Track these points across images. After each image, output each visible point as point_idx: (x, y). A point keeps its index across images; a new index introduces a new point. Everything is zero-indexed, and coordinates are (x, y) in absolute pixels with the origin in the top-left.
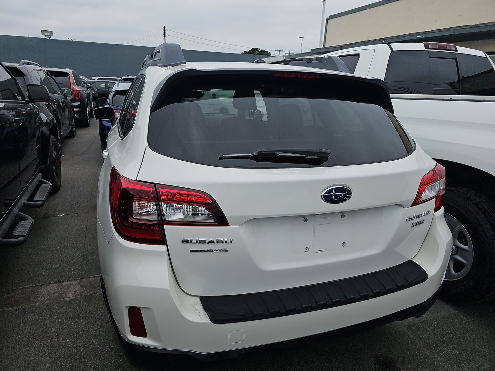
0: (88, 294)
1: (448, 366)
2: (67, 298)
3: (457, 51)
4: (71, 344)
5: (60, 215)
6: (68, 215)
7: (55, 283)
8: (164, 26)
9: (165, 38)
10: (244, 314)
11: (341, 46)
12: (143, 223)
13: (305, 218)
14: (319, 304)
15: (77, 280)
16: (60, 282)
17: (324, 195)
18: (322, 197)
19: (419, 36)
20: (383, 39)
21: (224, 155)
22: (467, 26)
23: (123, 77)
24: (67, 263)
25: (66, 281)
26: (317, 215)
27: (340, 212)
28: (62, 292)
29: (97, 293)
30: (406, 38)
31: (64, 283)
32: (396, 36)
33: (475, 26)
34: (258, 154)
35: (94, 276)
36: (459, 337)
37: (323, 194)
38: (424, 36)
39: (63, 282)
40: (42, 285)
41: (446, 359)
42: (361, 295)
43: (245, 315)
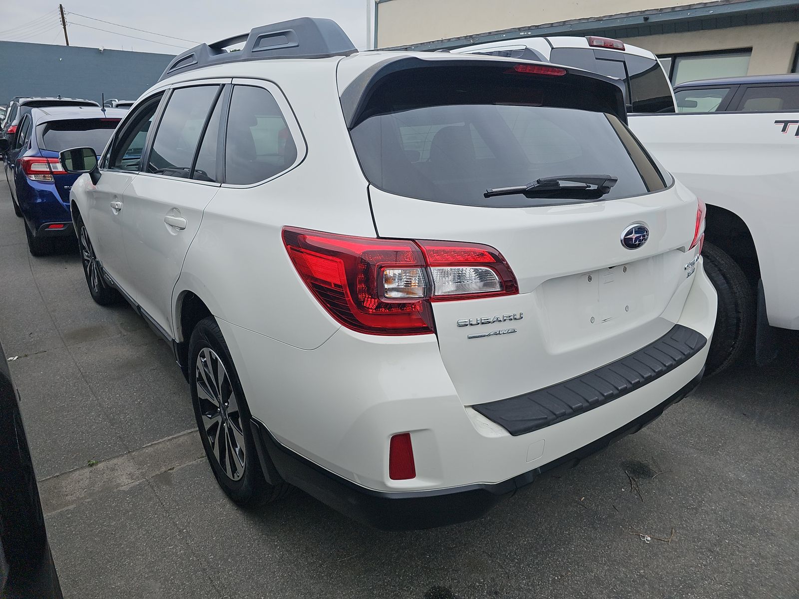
0: (158, 472)
1: (704, 457)
2: (122, 486)
3: (624, 50)
4: (180, 551)
5: (11, 358)
6: (26, 356)
7: (82, 468)
8: (61, 5)
9: (65, 28)
10: (546, 416)
11: (405, 47)
12: (404, 302)
13: (589, 276)
14: (634, 384)
15: (123, 455)
16: (91, 465)
17: (624, 238)
18: (621, 241)
19: (523, 34)
20: (471, 36)
21: (494, 190)
22: (588, 19)
23: (22, 101)
24: (83, 433)
25: (101, 462)
26: (610, 268)
27: (622, 265)
28: (105, 480)
29: (174, 468)
30: (504, 36)
31: (101, 466)
32: (490, 33)
33: (599, 20)
34: (538, 185)
35: (150, 444)
36: (698, 422)
37: (622, 237)
38: (530, 33)
39: (97, 464)
40: (57, 476)
41: (698, 449)
42: (657, 371)
43: (546, 418)
